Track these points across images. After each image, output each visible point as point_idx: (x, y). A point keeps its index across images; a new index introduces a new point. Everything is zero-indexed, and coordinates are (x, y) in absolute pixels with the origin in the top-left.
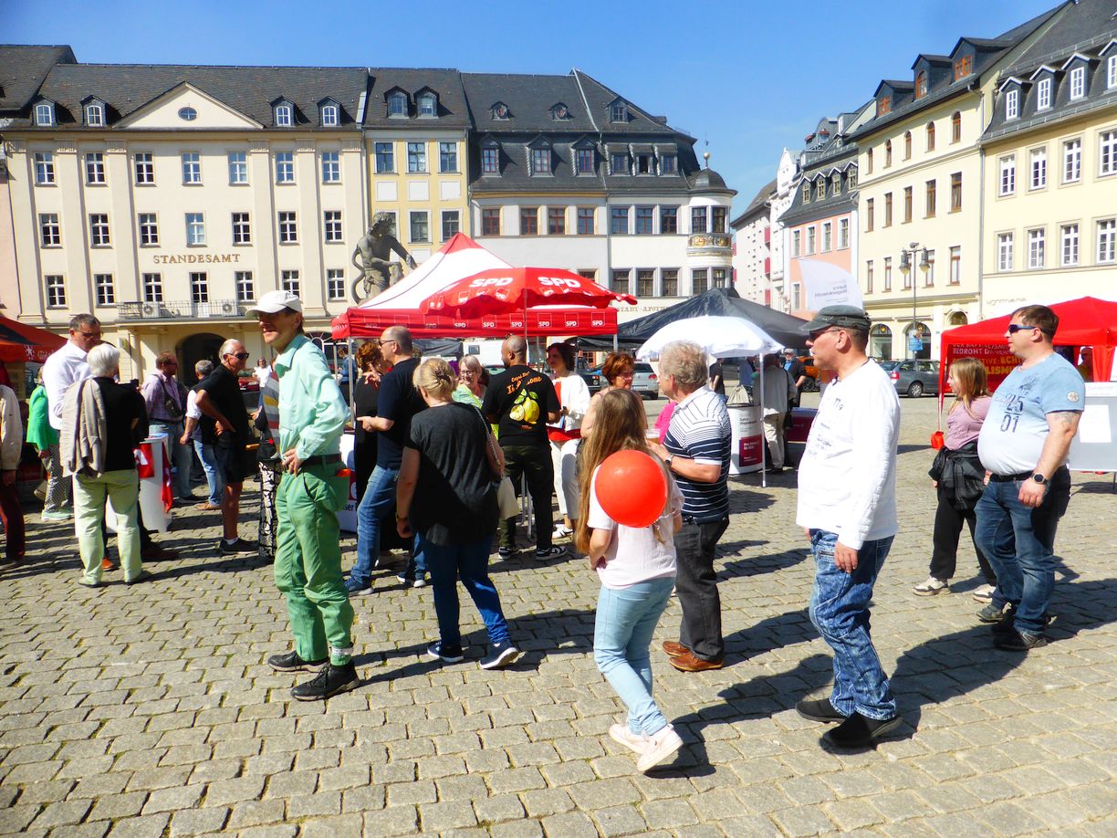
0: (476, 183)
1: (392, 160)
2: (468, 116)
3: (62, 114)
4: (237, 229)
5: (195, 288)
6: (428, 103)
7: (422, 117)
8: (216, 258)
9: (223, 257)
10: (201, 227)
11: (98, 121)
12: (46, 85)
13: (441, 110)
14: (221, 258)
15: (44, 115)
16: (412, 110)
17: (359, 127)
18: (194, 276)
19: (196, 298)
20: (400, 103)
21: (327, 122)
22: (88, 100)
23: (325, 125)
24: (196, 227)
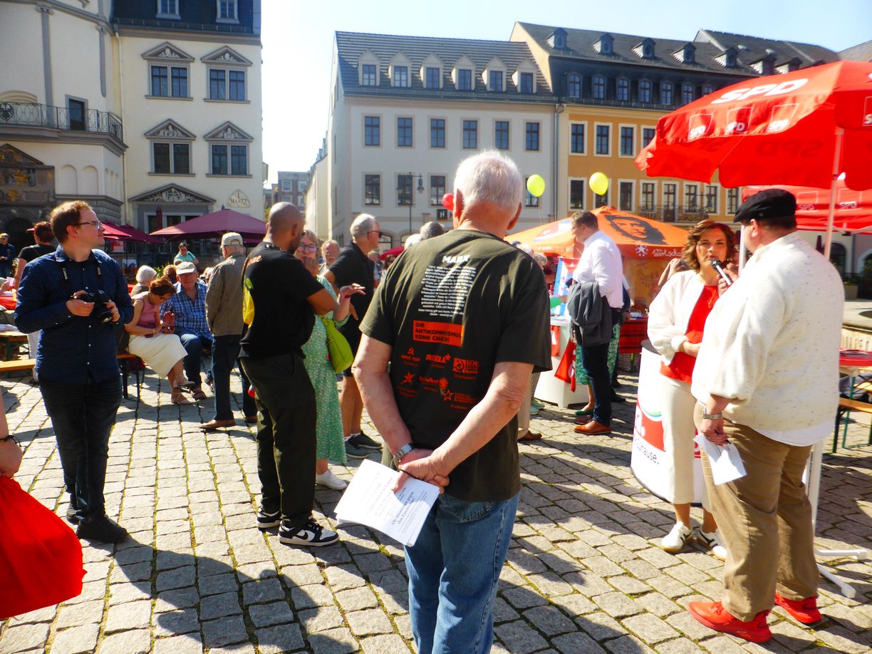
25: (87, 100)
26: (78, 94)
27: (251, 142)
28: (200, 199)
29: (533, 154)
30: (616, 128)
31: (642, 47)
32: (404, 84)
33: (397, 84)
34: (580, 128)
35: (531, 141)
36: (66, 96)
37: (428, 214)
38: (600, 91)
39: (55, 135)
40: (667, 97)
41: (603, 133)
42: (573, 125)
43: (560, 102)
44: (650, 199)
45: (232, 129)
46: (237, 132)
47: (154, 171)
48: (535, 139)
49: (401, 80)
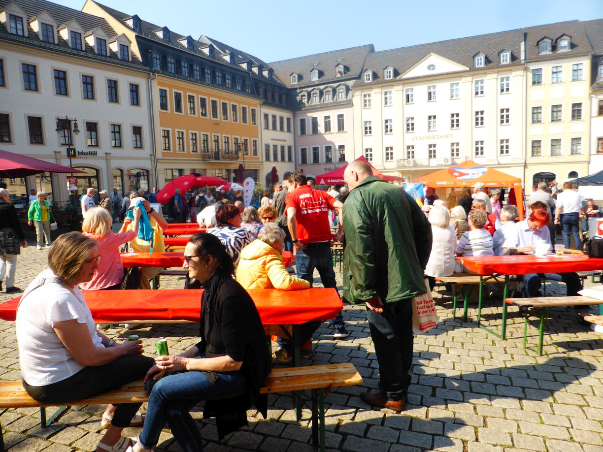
0: (595, 85)
1: (541, 77)
2: (590, 47)
3: (375, 76)
4: (453, 121)
5: (430, 152)
6: (564, 43)
7: (560, 51)
8: (442, 136)
9: (445, 136)
10: (435, 121)
11: (390, 77)
12: (366, 64)
13: (572, 46)
14: (443, 136)
15: (368, 77)
16: (554, 48)
17: (523, 62)
18: (430, 146)
19: (430, 156)
20: (547, 45)
21: (503, 61)
22: (386, 68)
23: (502, 63)
24: (432, 122)
29: (135, 108)
30: (185, 94)
31: (186, 40)
32: (20, 33)
33: (14, 31)
34: (163, 92)
35: (133, 98)
37: (60, 152)
38: (172, 67)
40: (208, 77)
41: (178, 97)
42: (160, 89)
43: (152, 72)
44: (206, 144)
48: (135, 97)
49: (16, 29)
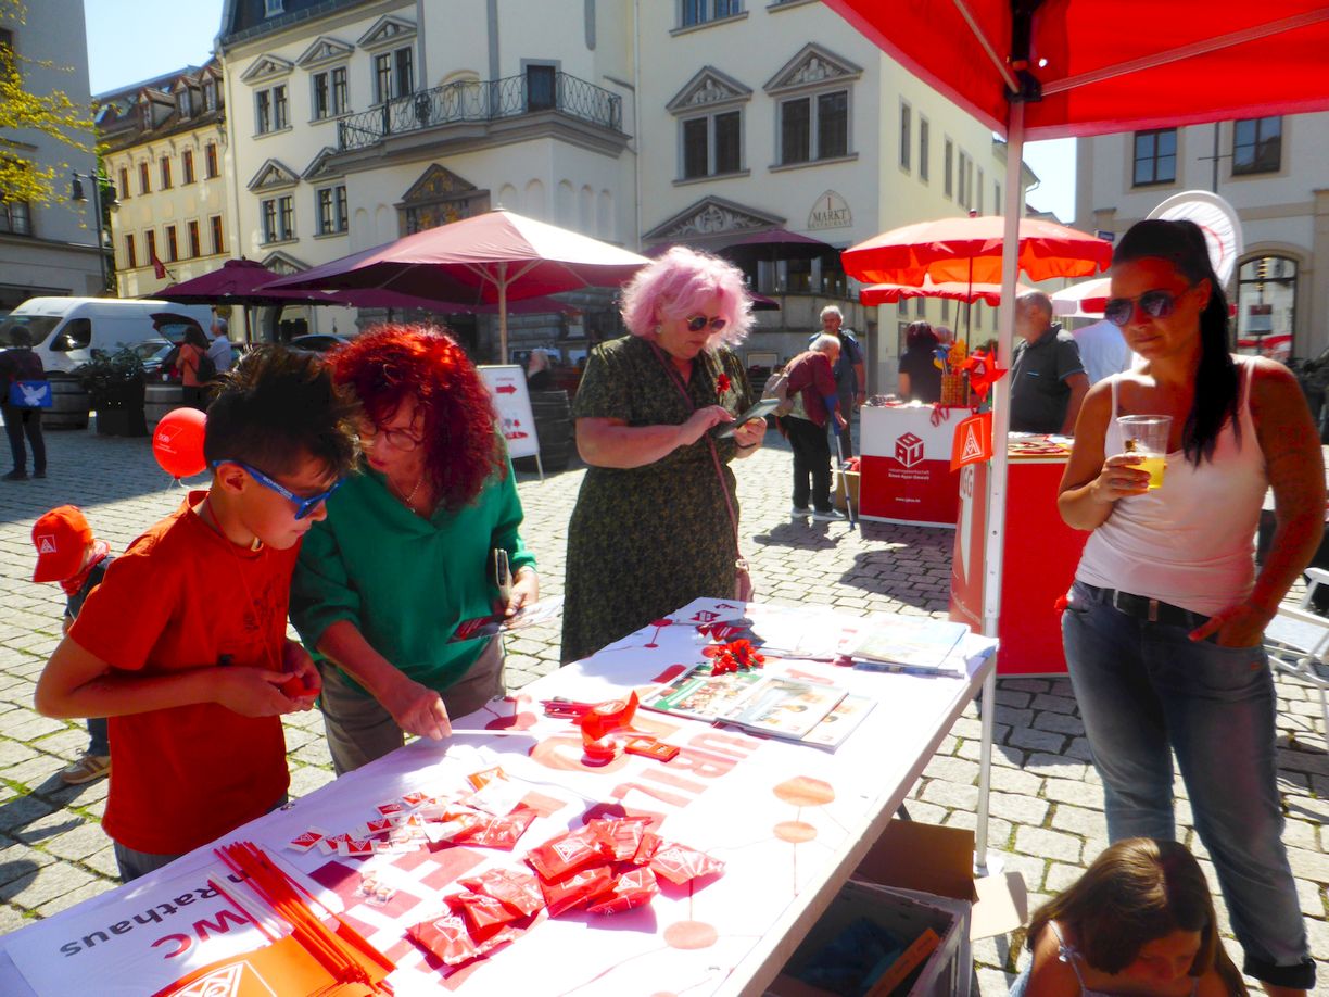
25: (559, 62)
26: (542, 54)
27: (857, 78)
28: (759, 220)
36: (523, 60)
39: (481, 133)
45: (821, 60)
46: (829, 63)
47: (682, 176)
